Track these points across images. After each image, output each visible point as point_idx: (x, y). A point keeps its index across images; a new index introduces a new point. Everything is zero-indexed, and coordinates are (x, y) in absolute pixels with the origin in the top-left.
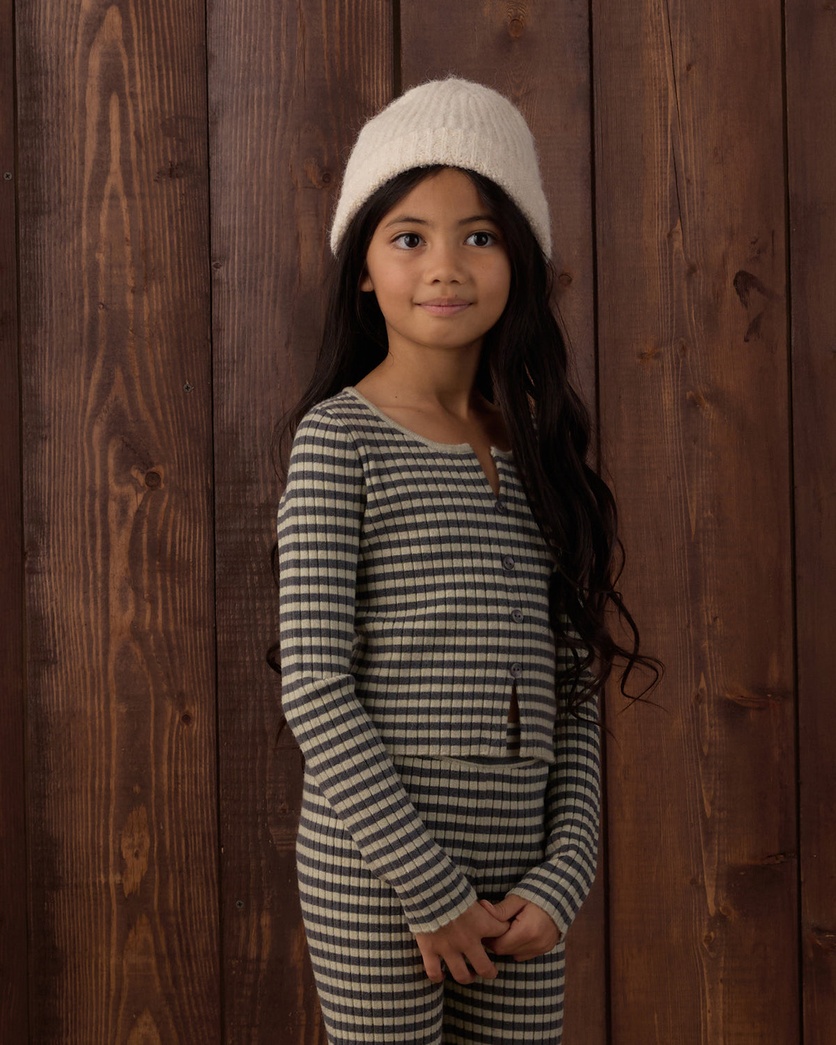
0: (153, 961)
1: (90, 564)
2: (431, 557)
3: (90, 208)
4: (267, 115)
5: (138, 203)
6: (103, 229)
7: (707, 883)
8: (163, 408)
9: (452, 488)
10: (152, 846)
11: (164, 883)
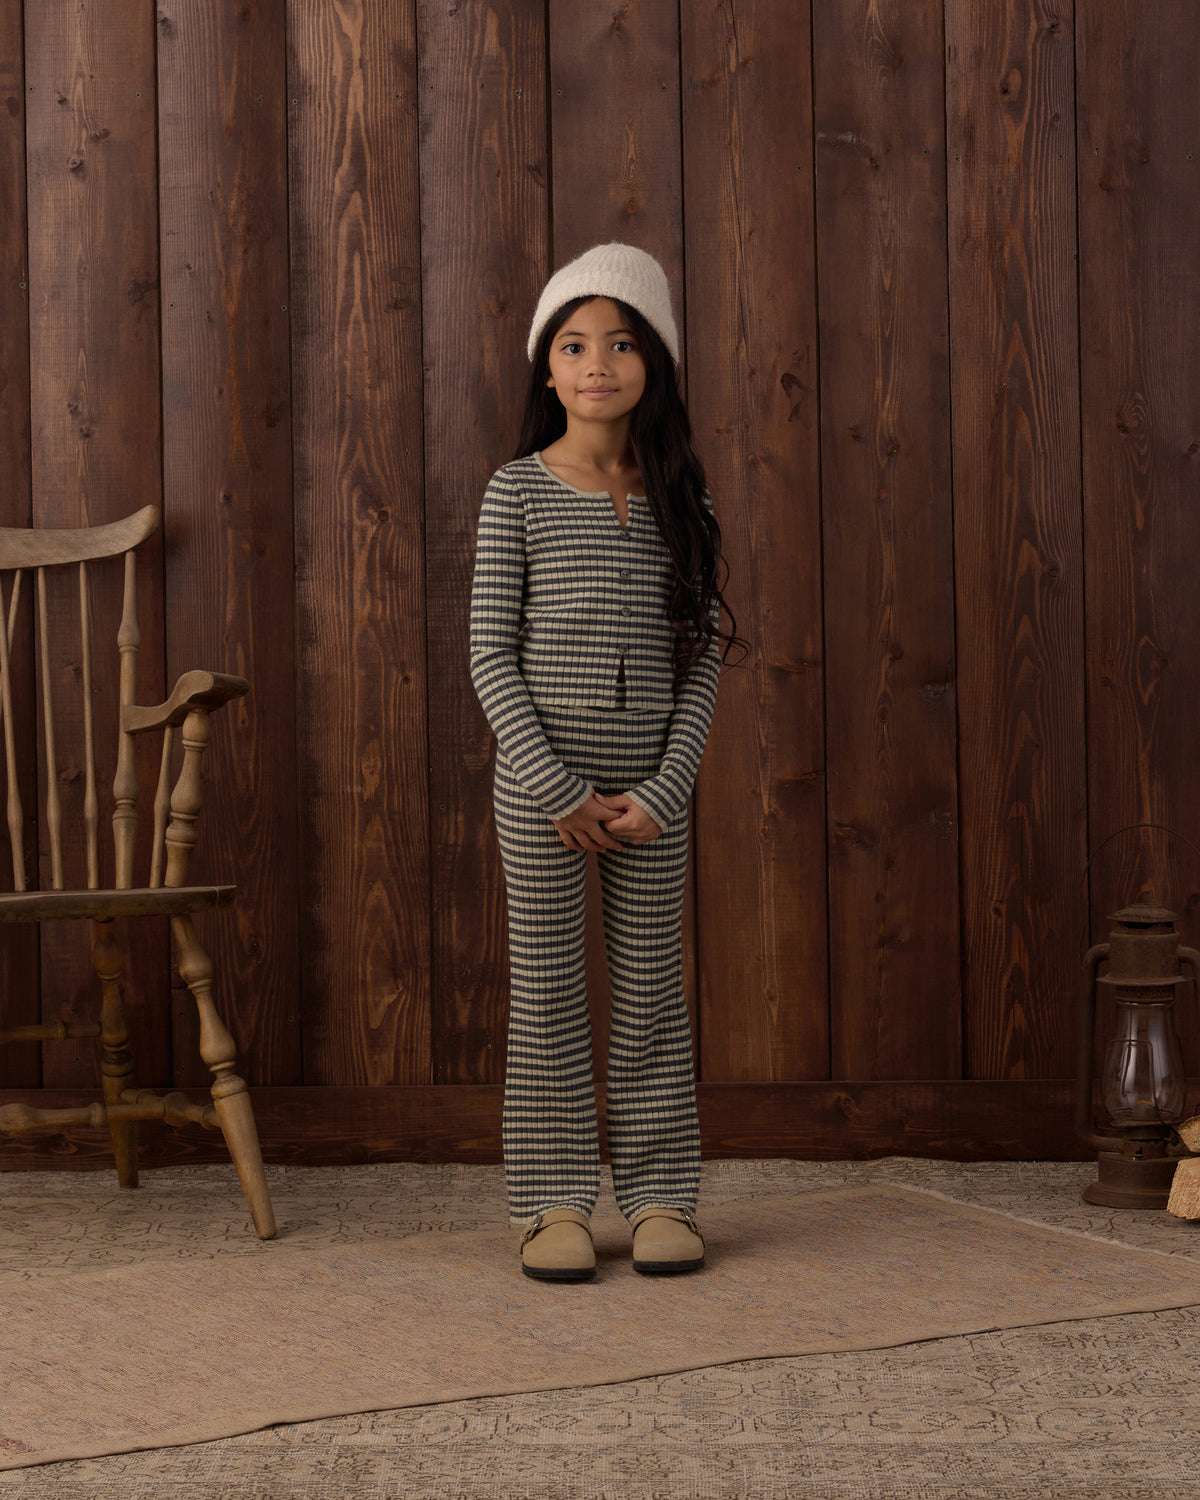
0: (384, 847)
1: (340, 573)
2: (569, 569)
3: (340, 329)
4: (462, 266)
5: (373, 327)
6: (349, 344)
7: (763, 792)
8: (390, 467)
9: (587, 522)
10: (383, 767)
11: (390, 793)
